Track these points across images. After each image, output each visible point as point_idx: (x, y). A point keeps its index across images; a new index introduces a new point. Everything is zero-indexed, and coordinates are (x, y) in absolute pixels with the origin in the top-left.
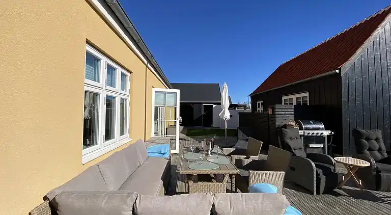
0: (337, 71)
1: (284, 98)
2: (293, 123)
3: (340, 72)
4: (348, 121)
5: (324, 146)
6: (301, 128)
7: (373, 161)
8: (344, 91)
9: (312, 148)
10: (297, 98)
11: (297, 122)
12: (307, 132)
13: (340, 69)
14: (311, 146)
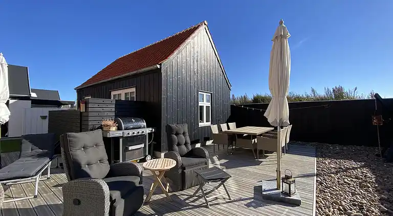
0: (158, 66)
1: (113, 93)
2: (111, 123)
3: (161, 68)
4: (166, 117)
5: (145, 146)
6: (119, 128)
7: (179, 158)
8: (164, 87)
9: (131, 150)
10: (126, 94)
11: (116, 121)
12: (126, 132)
13: (161, 65)
14: (130, 148)
